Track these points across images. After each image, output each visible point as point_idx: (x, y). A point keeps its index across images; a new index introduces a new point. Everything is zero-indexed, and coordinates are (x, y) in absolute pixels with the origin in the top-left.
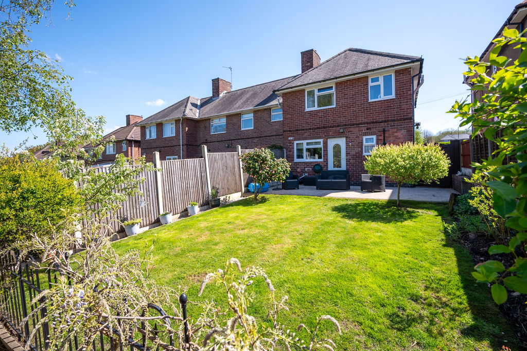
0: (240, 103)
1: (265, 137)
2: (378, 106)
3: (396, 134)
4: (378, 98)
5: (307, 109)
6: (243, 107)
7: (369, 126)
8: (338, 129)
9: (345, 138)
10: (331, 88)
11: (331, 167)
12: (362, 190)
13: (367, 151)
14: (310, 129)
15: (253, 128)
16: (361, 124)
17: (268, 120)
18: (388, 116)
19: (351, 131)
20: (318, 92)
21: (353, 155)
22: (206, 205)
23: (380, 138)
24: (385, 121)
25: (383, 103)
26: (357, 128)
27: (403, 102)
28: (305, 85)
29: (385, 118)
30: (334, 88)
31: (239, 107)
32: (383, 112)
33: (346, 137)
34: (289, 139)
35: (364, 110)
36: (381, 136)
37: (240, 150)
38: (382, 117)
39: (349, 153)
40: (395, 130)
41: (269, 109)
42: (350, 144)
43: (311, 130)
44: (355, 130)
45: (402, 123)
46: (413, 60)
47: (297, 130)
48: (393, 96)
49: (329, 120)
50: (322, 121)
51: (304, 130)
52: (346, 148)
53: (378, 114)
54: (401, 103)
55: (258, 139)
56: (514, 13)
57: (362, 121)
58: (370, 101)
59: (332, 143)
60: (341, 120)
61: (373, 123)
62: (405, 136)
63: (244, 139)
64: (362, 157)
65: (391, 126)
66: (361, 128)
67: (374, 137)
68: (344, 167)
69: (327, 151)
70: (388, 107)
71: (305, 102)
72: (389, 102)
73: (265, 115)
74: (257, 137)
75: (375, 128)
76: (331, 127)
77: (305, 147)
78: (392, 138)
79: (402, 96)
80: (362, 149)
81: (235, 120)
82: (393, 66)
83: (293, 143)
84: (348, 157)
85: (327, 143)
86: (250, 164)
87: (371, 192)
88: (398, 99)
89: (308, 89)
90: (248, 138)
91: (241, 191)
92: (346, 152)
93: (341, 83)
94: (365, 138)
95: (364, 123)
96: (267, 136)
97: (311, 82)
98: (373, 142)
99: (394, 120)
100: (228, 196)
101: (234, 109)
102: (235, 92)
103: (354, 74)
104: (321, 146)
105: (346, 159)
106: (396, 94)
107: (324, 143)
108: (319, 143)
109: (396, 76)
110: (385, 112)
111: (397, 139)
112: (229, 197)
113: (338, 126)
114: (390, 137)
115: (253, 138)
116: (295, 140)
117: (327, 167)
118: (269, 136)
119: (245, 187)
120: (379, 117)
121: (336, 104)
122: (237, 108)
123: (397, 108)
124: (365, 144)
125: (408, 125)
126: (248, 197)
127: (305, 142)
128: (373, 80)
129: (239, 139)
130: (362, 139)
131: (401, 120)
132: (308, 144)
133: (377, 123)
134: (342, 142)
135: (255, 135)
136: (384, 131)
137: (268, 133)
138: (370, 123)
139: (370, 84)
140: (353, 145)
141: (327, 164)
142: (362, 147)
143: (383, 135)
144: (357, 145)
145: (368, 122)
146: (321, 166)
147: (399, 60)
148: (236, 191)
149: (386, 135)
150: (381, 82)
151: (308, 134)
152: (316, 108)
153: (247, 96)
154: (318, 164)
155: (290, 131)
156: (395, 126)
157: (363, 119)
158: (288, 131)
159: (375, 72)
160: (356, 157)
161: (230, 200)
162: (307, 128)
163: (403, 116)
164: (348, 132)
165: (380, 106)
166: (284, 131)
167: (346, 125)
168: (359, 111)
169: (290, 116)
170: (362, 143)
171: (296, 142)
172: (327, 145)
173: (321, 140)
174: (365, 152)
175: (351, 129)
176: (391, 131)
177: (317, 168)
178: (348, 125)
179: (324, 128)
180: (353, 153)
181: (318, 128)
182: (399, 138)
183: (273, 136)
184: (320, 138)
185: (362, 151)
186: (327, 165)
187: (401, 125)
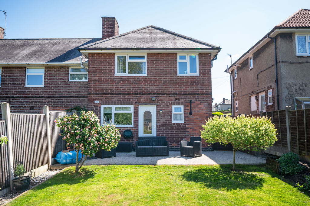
0: (22, 54)
1: (60, 97)
2: (186, 80)
3: (200, 106)
4: (184, 73)
5: (117, 74)
6: (29, 60)
7: (178, 97)
8: (149, 96)
9: (155, 106)
10: (143, 57)
11: (141, 134)
12: (182, 156)
13: (175, 119)
14: (120, 94)
15: (43, 86)
16: (171, 94)
17: (65, 79)
18: (193, 89)
19: (162, 100)
20: (129, 59)
21: (164, 122)
22: (6, 188)
23: (187, 108)
24: (191, 94)
25: (189, 78)
26: (168, 98)
27: (205, 80)
28: (117, 49)
29: (191, 91)
30: (146, 57)
31: (23, 59)
32: (189, 86)
33: (157, 105)
34: (96, 102)
35: (173, 82)
36: (188, 106)
37: (48, 111)
38: (189, 90)
39: (160, 121)
40: (199, 102)
41: (67, 68)
42: (161, 112)
43: (121, 96)
44: (165, 99)
45: (205, 97)
46: (214, 48)
47: (105, 94)
48: (197, 74)
49: (140, 87)
50: (133, 87)
51: (113, 94)
52: (157, 115)
53: (185, 88)
54: (203, 80)
55: (50, 99)
56: (273, 31)
57: (171, 91)
58: (179, 75)
59: (142, 109)
60: (153, 89)
61: (181, 94)
62: (207, 108)
63: (29, 97)
64: (171, 124)
65: (196, 99)
66: (171, 98)
67: (182, 107)
68: (154, 134)
69: (138, 117)
70: (193, 82)
71: (114, 66)
72: (195, 78)
73: (62, 73)
74: (49, 97)
75: (183, 99)
76: (142, 94)
77: (114, 112)
78: (196, 109)
79: (204, 75)
80: (172, 117)
81: (16, 73)
82: (198, 49)
83: (100, 107)
84: (159, 124)
85: (138, 109)
86: (76, 129)
87: (192, 157)
88: (201, 77)
89: (118, 54)
90: (36, 97)
91: (48, 163)
92: (157, 119)
93: (153, 54)
94: (174, 107)
95: (174, 94)
96: (62, 97)
97: (122, 47)
98: (181, 111)
99: (198, 94)
100: (33, 171)
101: (16, 60)
102: (13, 41)
103: (166, 49)
104: (132, 111)
105: (157, 126)
106: (200, 73)
107: (134, 109)
108: (129, 109)
109: (199, 58)
110: (191, 86)
111: (200, 110)
112: (35, 173)
113: (149, 94)
114: (195, 108)
115: (42, 97)
116: (103, 104)
117: (138, 133)
118: (65, 97)
119: (52, 157)
120: (186, 89)
121: (148, 73)
122: (21, 60)
123: (200, 84)
124: (174, 112)
125: (209, 99)
126: (62, 171)
127: (114, 107)
128: (182, 58)
129: (21, 97)
130: (172, 108)
131: (203, 94)
132: (117, 109)
133: (184, 95)
134: (152, 109)
135: (46, 94)
136: (191, 102)
137: (64, 94)
138: (179, 94)
139: (179, 60)
140: (164, 113)
141: (138, 129)
142: (172, 115)
143: (189, 106)
144: (167, 113)
145: (177, 93)
146: (131, 132)
147: (202, 45)
148: (42, 164)
149: (192, 106)
150: (188, 60)
151: (118, 98)
152: (127, 74)
153: (33, 48)
154: (128, 130)
155: (97, 94)
156: (198, 99)
157: (173, 90)
158: (94, 94)
159: (184, 51)
160: (166, 124)
161: (36, 176)
162: (117, 92)
163: (205, 91)
164: (159, 100)
165: (187, 80)
166: (89, 94)
167: (157, 94)
168: (169, 82)
169: (97, 78)
170: (172, 111)
171: (103, 106)
172: (138, 111)
173: (132, 107)
174: (174, 120)
175: (162, 98)
176: (196, 102)
177: (127, 134)
178: (159, 94)
179: (135, 94)
180: (163, 120)
181: (128, 94)
182: (202, 109)
183: (71, 97)
184: (130, 104)
185: (172, 119)
186: (138, 131)
187: (204, 99)
